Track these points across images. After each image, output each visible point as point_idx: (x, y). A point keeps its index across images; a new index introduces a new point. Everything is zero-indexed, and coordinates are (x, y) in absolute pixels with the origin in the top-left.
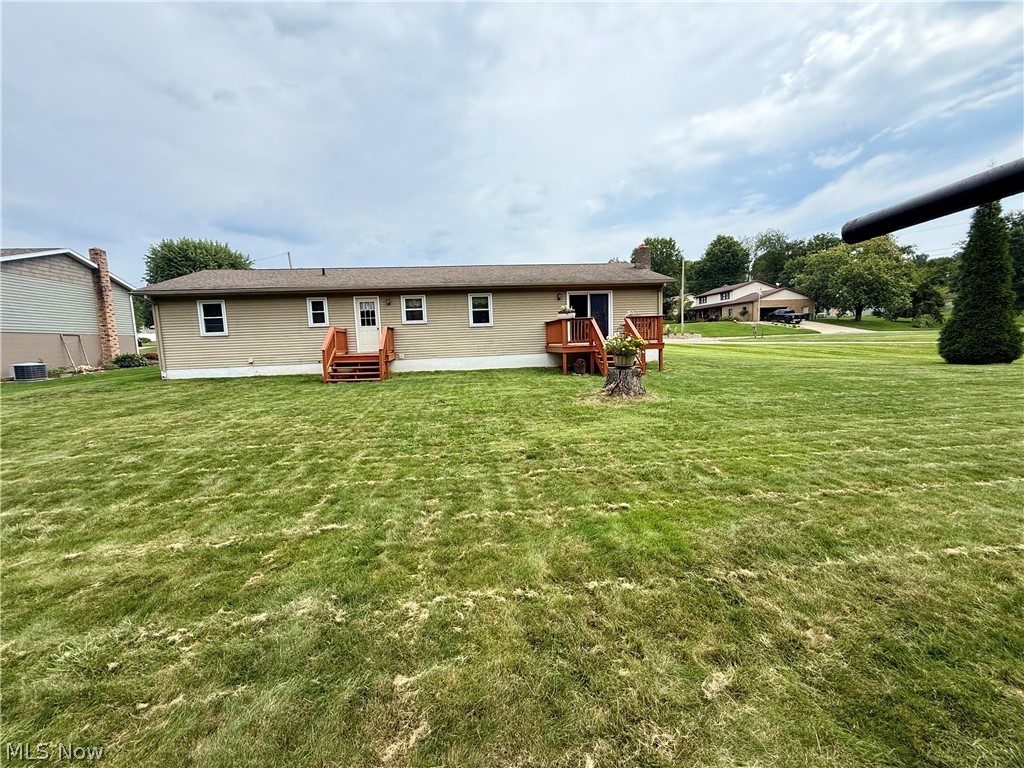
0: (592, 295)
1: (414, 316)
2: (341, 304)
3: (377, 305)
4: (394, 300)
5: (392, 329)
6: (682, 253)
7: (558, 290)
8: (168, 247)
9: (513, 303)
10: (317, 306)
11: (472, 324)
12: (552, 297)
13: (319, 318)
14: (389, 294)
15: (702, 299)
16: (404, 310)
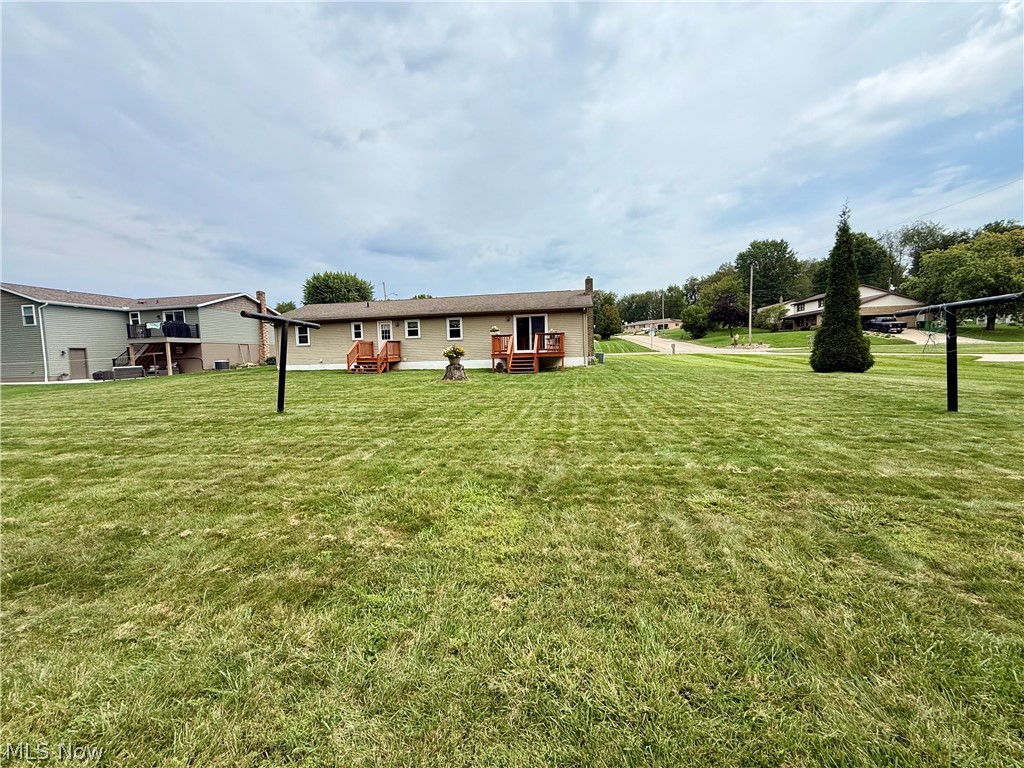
0: (532, 318)
1: (413, 333)
2: (370, 326)
3: (391, 326)
4: (401, 323)
5: (399, 342)
6: (796, 256)
7: (507, 314)
8: (316, 278)
9: (476, 323)
10: (357, 327)
11: (449, 338)
12: (504, 319)
13: (358, 335)
14: (398, 320)
15: (800, 306)
16: (407, 329)
